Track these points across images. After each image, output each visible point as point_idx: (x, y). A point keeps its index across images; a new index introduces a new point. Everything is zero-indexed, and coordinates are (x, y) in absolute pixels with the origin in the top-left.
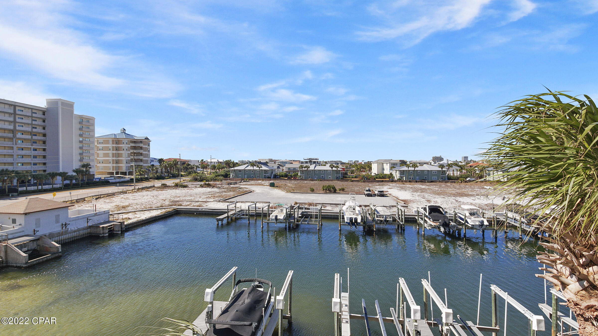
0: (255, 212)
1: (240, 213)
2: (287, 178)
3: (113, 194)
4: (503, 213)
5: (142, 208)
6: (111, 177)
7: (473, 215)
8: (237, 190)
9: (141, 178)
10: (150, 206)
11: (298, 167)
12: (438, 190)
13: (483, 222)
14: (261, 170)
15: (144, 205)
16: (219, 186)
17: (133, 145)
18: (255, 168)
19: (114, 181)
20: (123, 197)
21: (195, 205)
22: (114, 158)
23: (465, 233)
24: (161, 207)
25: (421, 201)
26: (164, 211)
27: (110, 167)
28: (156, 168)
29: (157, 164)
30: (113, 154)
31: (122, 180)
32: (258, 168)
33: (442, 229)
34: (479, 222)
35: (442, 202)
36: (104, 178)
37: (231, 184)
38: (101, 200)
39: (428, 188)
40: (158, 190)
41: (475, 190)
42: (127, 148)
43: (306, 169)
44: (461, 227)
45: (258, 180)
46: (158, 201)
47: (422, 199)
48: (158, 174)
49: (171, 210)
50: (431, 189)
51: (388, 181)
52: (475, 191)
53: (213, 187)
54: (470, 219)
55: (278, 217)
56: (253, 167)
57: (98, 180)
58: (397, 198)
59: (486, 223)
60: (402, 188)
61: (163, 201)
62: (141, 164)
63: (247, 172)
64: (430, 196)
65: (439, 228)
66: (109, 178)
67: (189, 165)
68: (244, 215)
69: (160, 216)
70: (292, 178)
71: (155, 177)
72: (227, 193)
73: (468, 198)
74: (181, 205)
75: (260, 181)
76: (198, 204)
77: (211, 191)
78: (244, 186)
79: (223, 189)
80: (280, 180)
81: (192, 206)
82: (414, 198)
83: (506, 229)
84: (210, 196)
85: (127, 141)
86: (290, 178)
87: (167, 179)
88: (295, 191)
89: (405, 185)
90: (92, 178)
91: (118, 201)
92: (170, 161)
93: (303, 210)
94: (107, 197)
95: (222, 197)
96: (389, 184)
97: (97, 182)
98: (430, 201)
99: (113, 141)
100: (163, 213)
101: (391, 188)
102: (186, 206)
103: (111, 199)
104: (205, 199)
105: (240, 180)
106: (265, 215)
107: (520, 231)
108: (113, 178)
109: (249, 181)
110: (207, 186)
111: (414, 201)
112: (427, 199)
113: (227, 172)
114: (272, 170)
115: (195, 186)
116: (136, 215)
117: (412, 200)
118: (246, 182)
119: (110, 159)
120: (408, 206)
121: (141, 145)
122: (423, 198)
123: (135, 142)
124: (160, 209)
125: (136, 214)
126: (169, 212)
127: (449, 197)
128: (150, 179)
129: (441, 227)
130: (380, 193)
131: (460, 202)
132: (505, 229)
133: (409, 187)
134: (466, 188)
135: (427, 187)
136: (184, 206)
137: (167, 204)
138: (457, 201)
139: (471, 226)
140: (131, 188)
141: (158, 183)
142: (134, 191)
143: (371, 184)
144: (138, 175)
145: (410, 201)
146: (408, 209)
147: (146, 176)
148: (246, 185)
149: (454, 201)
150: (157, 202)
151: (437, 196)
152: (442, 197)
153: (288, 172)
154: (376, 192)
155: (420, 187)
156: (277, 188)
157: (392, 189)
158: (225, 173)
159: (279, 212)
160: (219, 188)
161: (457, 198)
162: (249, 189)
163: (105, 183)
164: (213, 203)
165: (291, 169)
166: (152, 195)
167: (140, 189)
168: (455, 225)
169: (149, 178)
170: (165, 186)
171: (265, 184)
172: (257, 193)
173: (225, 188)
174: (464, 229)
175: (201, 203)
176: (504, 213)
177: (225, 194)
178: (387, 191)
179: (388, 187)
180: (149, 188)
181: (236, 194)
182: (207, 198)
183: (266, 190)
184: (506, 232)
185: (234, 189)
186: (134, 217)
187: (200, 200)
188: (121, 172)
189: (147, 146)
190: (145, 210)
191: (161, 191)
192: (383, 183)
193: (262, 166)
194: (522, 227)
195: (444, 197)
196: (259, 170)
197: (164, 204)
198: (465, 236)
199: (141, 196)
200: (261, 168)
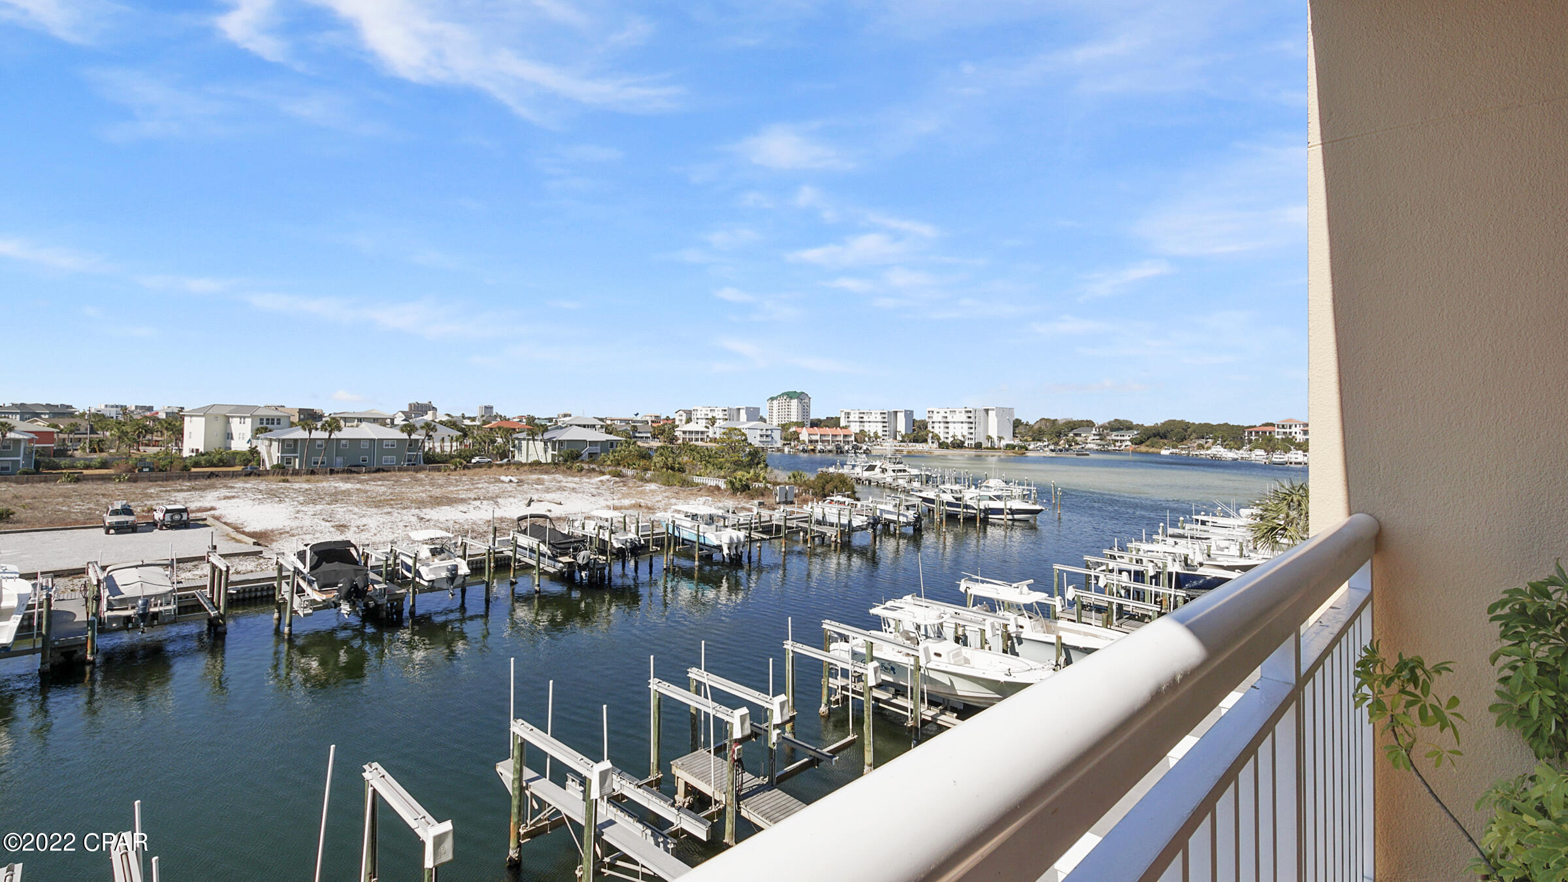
4: (507, 538)
7: (440, 554)
12: (384, 493)
13: (456, 568)
23: (414, 605)
25: (319, 528)
33: (345, 608)
34: (448, 570)
35: (381, 527)
39: (358, 490)
41: (476, 486)
44: (403, 591)
47: (324, 523)
50: (366, 492)
51: (235, 475)
52: (477, 488)
54: (428, 565)
58: (237, 529)
59: (464, 569)
60: (272, 495)
64: (351, 511)
65: (337, 605)
73: (453, 509)
82: (295, 524)
83: (514, 575)
89: (288, 485)
96: (231, 483)
98: (344, 526)
101: (233, 497)
107: (536, 577)
111: (293, 532)
112: (336, 523)
117: (288, 529)
120: (261, 552)
122: (327, 521)
127: (404, 512)
129: (341, 601)
130: (172, 517)
131: (428, 521)
132: (512, 576)
133: (298, 491)
134: (459, 483)
135: (358, 486)
138: (422, 518)
139: (426, 584)
143: (161, 486)
145: (281, 534)
146: (262, 561)
149: (414, 519)
151: (373, 509)
152: (385, 513)
154: (158, 516)
155: (336, 487)
157: (233, 501)
161: (424, 510)
168: (385, 589)
174: (411, 595)
176: (511, 538)
178: (212, 509)
179: (224, 492)
184: (512, 584)
192: (213, 480)
194: (541, 566)
195: (390, 510)
198: (412, 613)
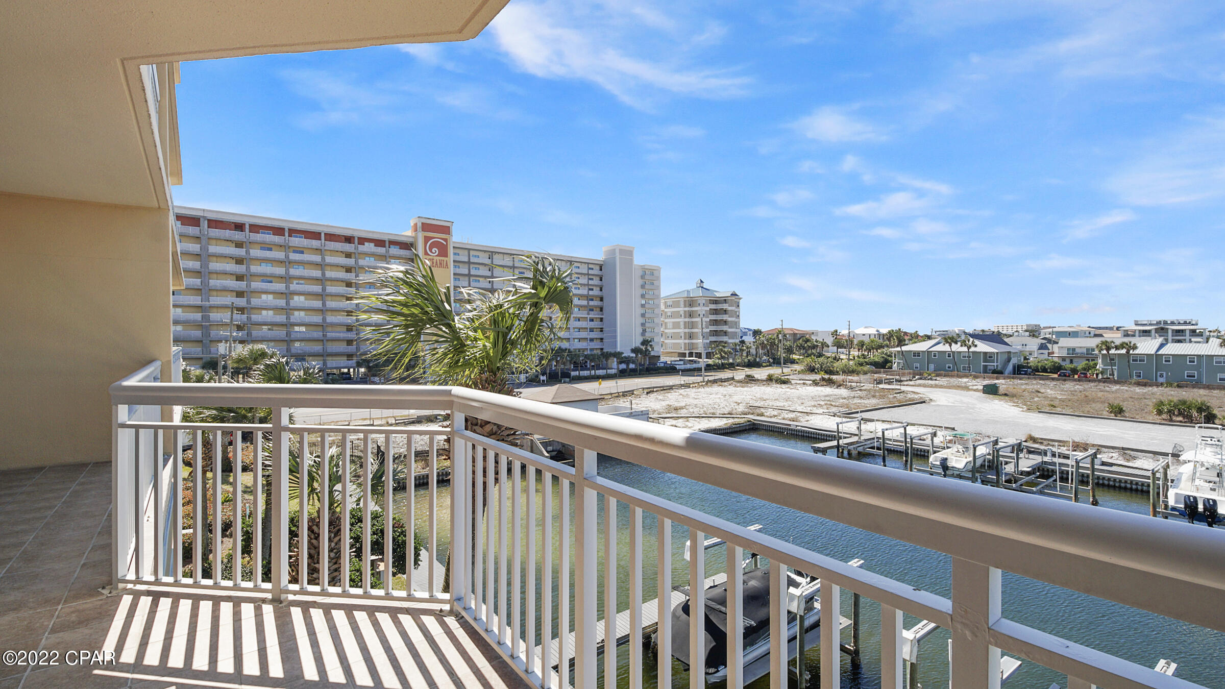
0: (904, 444)
1: (869, 442)
2: (1056, 376)
3: (670, 388)
5: (700, 413)
6: (680, 360)
8: (892, 396)
9: (722, 363)
10: (713, 411)
14: (974, 352)
15: (705, 409)
16: (853, 384)
17: (713, 306)
18: (956, 348)
19: (683, 367)
20: (683, 393)
21: (786, 416)
22: (687, 330)
24: (729, 414)
26: (731, 421)
27: (681, 344)
28: (747, 348)
29: (749, 339)
30: (685, 322)
31: (695, 366)
32: (965, 349)
36: (671, 361)
37: (880, 382)
38: (652, 395)
40: (739, 385)
42: (704, 312)
43: (1124, 351)
45: (961, 377)
46: (728, 405)
48: (749, 358)
49: (742, 422)
53: (839, 386)
55: (951, 463)
56: (950, 345)
57: (662, 365)
61: (735, 404)
62: (725, 339)
63: (935, 356)
66: (676, 363)
67: (807, 341)
68: (873, 448)
69: (725, 429)
70: (1076, 377)
71: (745, 363)
72: (863, 401)
74: (762, 415)
75: (965, 380)
76: (792, 416)
77: (832, 393)
78: (913, 388)
79: (858, 392)
80: (1029, 378)
81: (780, 418)
84: (822, 403)
85: (704, 302)
86: (1065, 376)
87: (765, 367)
88: (1058, 410)
90: (655, 362)
91: (673, 398)
92: (770, 334)
93: (1046, 459)
94: (662, 392)
95: (847, 408)
97: (660, 368)
99: (685, 301)
100: (729, 425)
102: (771, 417)
103: (666, 395)
104: (809, 409)
105: (910, 373)
106: (923, 455)
108: (682, 363)
109: (934, 378)
110: (825, 384)
113: (889, 356)
114: (1009, 352)
115: (803, 381)
116: (687, 423)
118: (925, 379)
119: (681, 331)
121: (725, 306)
123: (716, 302)
124: (727, 417)
125: (688, 421)
126: (740, 424)
128: (737, 366)
136: (767, 417)
137: (740, 410)
140: (700, 379)
141: (740, 374)
142: (701, 384)
144: (719, 359)
147: (731, 361)
148: (919, 385)
150: (726, 406)
153: (1068, 361)
156: (1003, 397)
158: (883, 357)
159: (958, 452)
160: (852, 388)
162: (921, 396)
163: (670, 370)
164: (821, 416)
165: (1077, 350)
166: (725, 392)
167: (710, 381)
169: (736, 364)
170: (750, 379)
171: (975, 387)
172: (938, 405)
173: (865, 390)
175: (799, 414)
177: (860, 401)
180: (725, 382)
181: (883, 404)
182: (814, 406)
183: (965, 400)
185: (883, 394)
186: (684, 425)
187: (800, 409)
188: (696, 353)
189: (733, 308)
190: (703, 417)
191: (742, 387)
193: (977, 342)
196: (969, 352)
197: (736, 409)
199: (707, 394)
200: (972, 349)
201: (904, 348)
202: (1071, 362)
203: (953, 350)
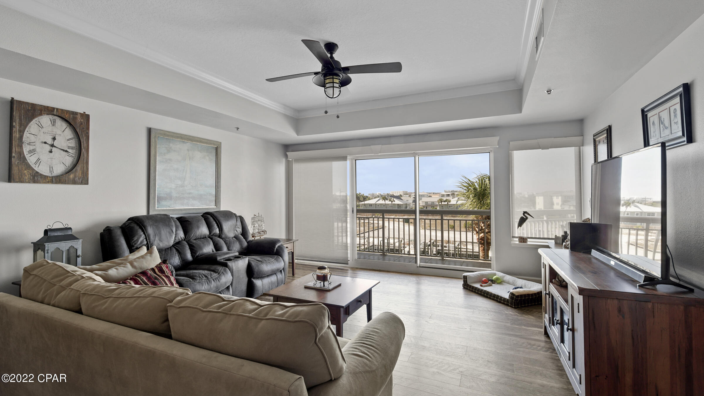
1: (373, 247)
11: (437, 201)
18: (387, 202)
32: (390, 203)
43: (446, 203)
56: (385, 201)
63: (378, 206)
114: (406, 204)
165: (429, 203)
193: (395, 199)
196: (392, 204)
200: (393, 203)
201: (366, 202)
202: (426, 208)
203: (386, 203)
